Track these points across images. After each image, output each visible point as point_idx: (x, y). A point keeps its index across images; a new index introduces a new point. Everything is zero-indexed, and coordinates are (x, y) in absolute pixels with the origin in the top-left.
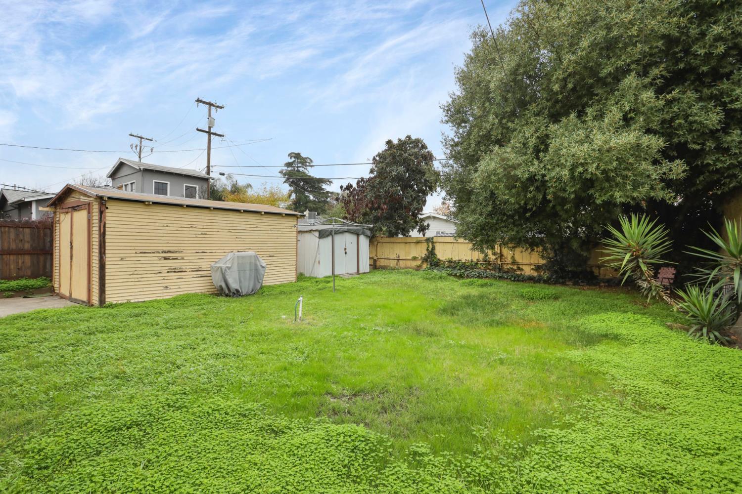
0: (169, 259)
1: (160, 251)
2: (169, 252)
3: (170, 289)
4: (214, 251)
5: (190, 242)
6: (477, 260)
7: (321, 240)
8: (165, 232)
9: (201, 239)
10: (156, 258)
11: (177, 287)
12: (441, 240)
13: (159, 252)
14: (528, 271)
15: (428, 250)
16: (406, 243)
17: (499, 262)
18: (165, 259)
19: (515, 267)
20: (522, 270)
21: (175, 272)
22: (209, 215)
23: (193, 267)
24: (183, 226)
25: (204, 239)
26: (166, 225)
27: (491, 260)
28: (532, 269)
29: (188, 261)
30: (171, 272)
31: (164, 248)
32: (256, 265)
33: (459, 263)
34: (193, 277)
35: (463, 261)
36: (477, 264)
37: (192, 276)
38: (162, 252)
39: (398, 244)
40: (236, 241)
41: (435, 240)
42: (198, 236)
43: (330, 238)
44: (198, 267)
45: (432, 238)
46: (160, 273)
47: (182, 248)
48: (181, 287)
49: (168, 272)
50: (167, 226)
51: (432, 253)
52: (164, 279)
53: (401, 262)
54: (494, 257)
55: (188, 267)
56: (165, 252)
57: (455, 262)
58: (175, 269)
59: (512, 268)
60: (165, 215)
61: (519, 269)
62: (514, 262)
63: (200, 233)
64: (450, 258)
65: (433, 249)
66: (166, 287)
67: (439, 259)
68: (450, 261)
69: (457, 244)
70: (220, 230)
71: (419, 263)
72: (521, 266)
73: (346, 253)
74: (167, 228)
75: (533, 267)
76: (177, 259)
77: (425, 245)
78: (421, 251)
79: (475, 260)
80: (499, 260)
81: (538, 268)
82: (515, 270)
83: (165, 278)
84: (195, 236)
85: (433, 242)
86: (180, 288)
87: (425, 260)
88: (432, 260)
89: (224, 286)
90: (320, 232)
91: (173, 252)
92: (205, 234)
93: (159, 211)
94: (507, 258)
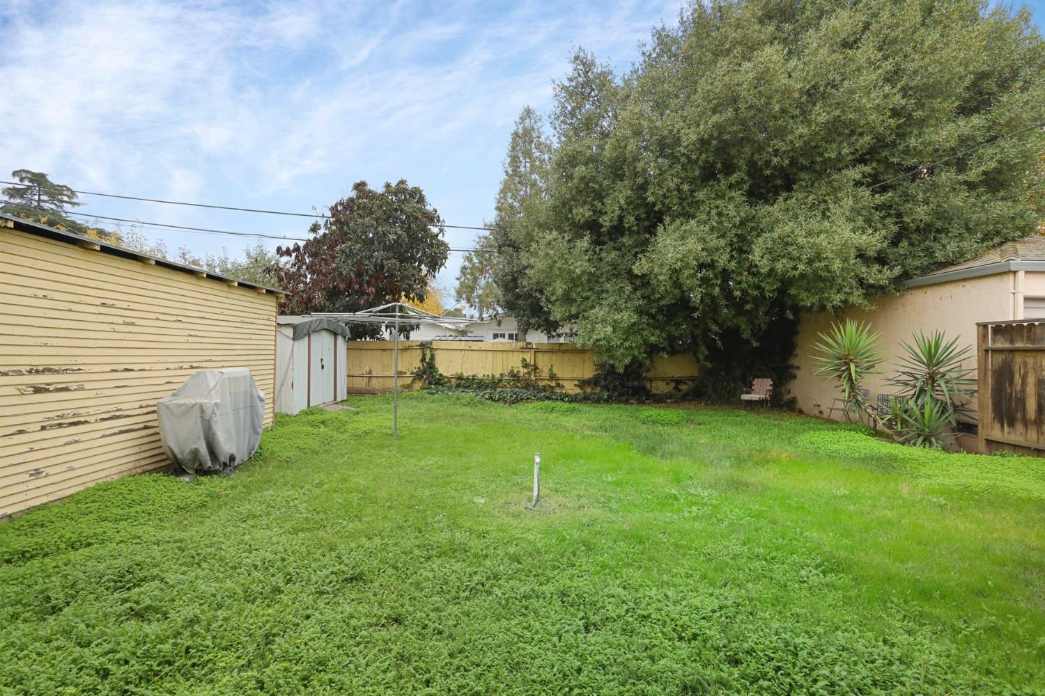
0: (47, 391)
1: (23, 369)
2: (48, 370)
3: (47, 475)
4: (147, 367)
5: (100, 343)
6: (501, 375)
7: (296, 343)
8: (40, 312)
9: (122, 336)
10: (13, 391)
11: (64, 467)
12: (443, 345)
13: (20, 373)
14: (571, 388)
15: (423, 360)
16: (384, 350)
17: (533, 377)
18: (38, 390)
19: (553, 384)
20: (563, 387)
21: (60, 425)
22: (142, 277)
23: (104, 409)
24: (84, 299)
25: (128, 336)
26: (41, 293)
27: (521, 374)
28: (575, 385)
29: (92, 394)
30: (52, 426)
31: (36, 361)
32: (252, 396)
33: (474, 379)
34: (104, 436)
35: (480, 376)
36: (500, 381)
37: (99, 434)
38: (30, 372)
39: (369, 352)
40: (188, 342)
41: (434, 346)
42: (117, 328)
43: (306, 339)
44: (113, 407)
45: (431, 343)
46: (21, 432)
47: (80, 360)
48: (75, 465)
49: (43, 428)
50: (45, 297)
51: (431, 367)
52: (32, 450)
53: (374, 381)
54: (526, 371)
55: (91, 411)
56: (37, 372)
57: (467, 379)
58: (62, 417)
59: (549, 386)
60: (40, 265)
61: (558, 385)
62: (553, 377)
63: (121, 320)
64: (459, 372)
65: (432, 357)
66: (37, 472)
67: (441, 375)
68: (460, 378)
69: (470, 352)
70: (161, 317)
71: (409, 381)
72: (561, 382)
73: (323, 367)
74: (45, 303)
75: (577, 383)
76: (66, 389)
77: (418, 354)
78: (412, 363)
79: (498, 376)
80: (533, 374)
81: (583, 384)
82: (553, 388)
83: (36, 446)
84: (108, 327)
85: (431, 349)
86: (72, 469)
87: (418, 376)
88: (429, 376)
89: (204, 450)
90: (295, 327)
91: (57, 372)
92: (132, 324)
93: (24, 251)
94: (542, 372)
